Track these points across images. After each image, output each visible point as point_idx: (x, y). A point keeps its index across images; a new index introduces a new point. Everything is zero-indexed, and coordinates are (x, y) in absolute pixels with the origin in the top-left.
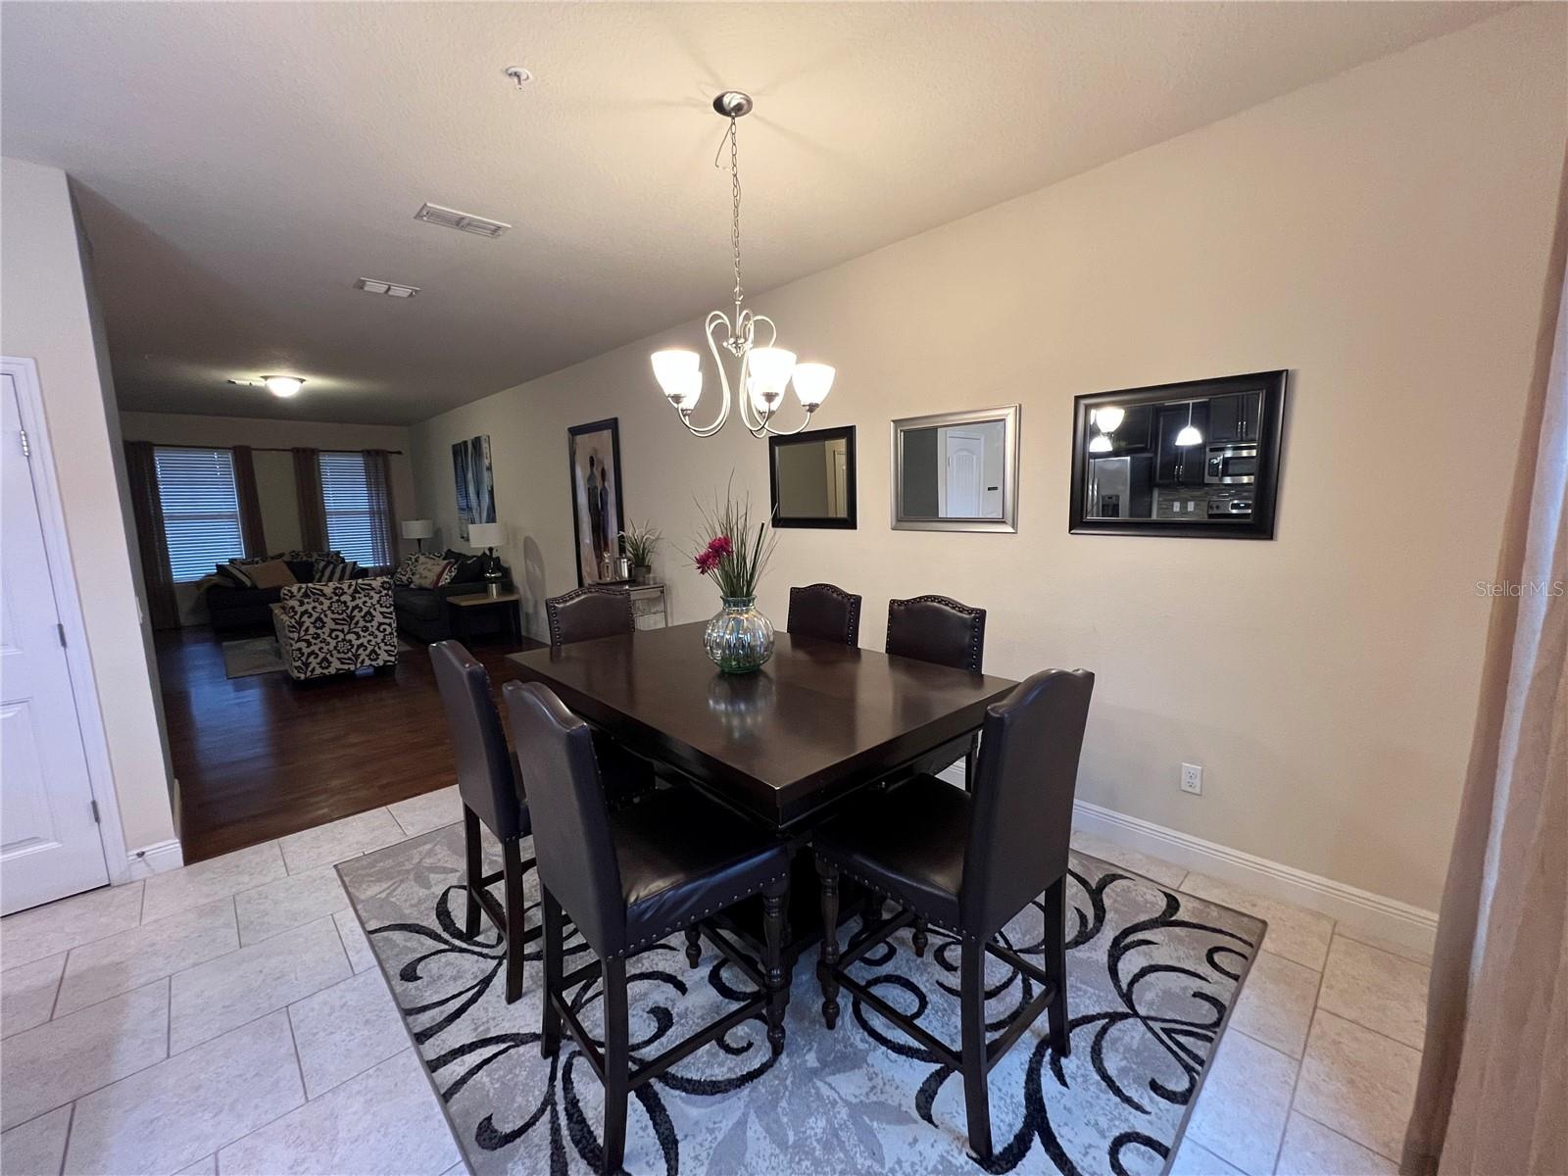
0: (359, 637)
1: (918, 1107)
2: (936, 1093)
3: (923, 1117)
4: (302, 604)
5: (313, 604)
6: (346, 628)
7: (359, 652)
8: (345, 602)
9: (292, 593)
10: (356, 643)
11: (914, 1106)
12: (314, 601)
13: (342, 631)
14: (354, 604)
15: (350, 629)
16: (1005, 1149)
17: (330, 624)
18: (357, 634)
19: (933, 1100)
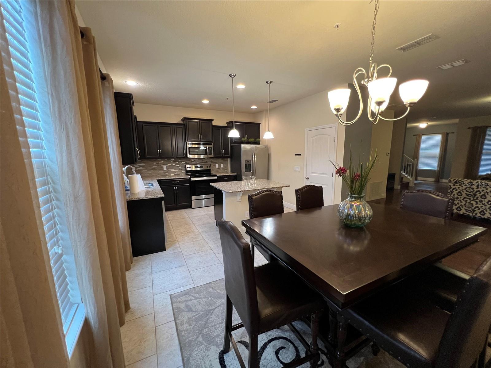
0: (477, 203)
1: (244, 341)
2: (247, 349)
3: (241, 341)
4: (454, 185)
5: (459, 186)
6: (472, 199)
7: (475, 210)
8: (473, 188)
9: (451, 181)
10: (475, 205)
11: (245, 340)
12: (459, 185)
13: (470, 199)
14: (477, 190)
15: (473, 199)
16: (224, 360)
17: (464, 195)
18: (476, 202)
19: (245, 347)
